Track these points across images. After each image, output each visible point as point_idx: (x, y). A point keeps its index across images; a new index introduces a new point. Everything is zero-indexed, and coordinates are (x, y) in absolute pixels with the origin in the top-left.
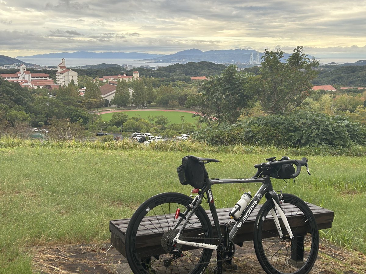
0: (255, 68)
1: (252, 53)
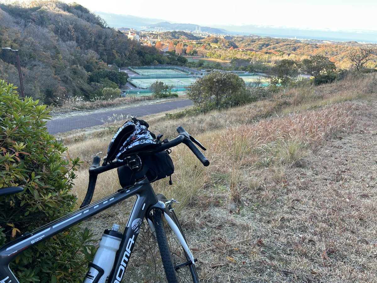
1: (196, 26)
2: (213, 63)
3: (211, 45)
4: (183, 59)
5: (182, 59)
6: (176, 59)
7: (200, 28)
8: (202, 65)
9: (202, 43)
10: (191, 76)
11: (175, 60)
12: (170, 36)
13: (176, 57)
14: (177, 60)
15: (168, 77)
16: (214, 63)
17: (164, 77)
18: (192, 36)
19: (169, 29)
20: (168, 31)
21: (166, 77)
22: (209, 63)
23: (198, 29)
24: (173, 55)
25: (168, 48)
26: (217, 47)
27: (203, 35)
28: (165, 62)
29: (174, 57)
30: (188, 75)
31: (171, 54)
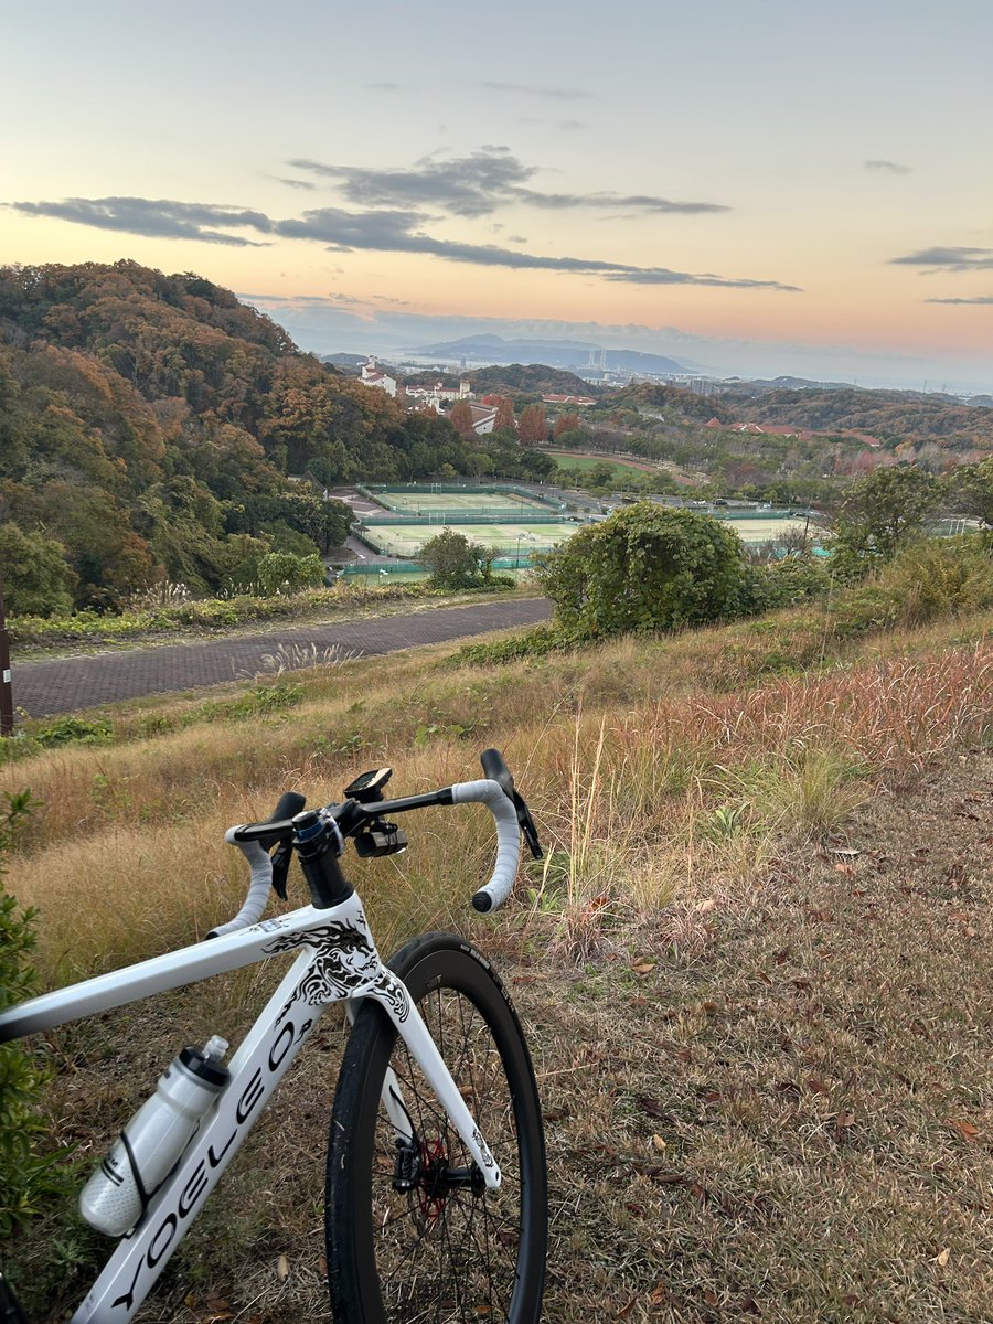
3: (640, 413)
4: (541, 460)
5: (538, 459)
6: (519, 460)
7: (603, 357)
8: (608, 482)
10: (566, 517)
11: (515, 464)
12: (498, 382)
13: (518, 452)
14: (521, 464)
15: (487, 519)
17: (473, 519)
18: (578, 380)
19: (498, 360)
22: (631, 473)
23: (597, 359)
24: (508, 446)
25: (493, 422)
26: (660, 418)
27: (612, 379)
28: (478, 468)
29: (512, 453)
30: (557, 514)
31: (501, 442)
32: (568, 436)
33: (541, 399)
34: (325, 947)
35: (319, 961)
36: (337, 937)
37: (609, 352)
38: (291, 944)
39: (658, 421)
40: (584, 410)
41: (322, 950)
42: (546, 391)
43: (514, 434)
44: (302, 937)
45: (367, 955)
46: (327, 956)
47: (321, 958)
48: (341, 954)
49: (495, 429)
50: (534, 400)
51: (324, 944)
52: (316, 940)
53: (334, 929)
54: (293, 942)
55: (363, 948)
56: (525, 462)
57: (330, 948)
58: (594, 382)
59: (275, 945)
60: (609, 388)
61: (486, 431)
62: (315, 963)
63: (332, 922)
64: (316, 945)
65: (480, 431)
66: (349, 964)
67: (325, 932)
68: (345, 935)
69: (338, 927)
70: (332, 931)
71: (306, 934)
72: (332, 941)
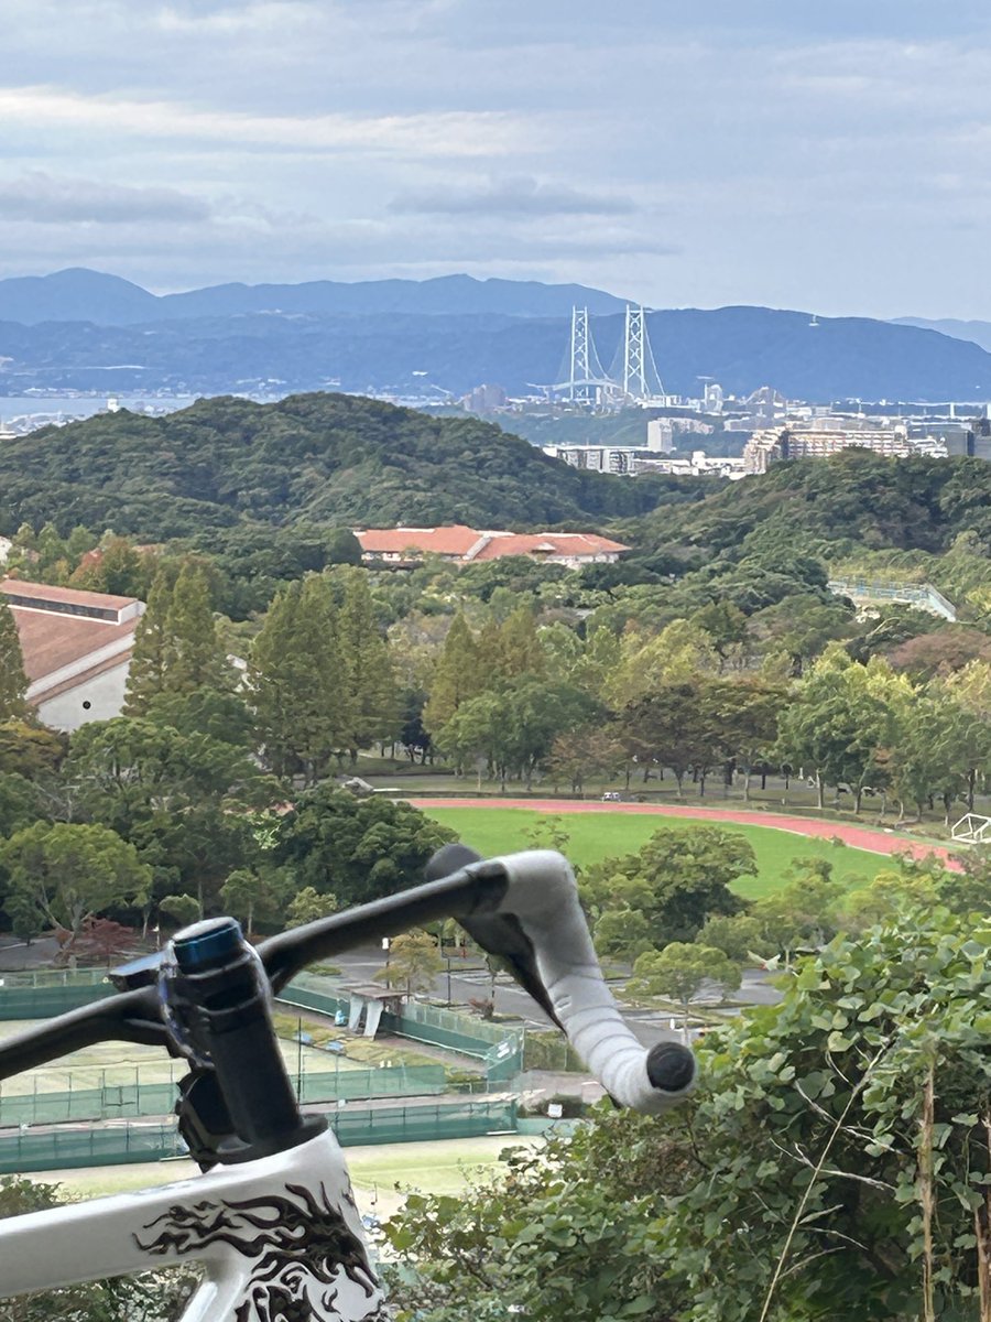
0: (854, 466)
1: (579, 316)
2: (893, 872)
3: (838, 588)
4: (373, 835)
5: (364, 824)
6: (266, 841)
7: (635, 346)
8: (714, 920)
9: (691, 567)
10: (528, 1097)
11: (254, 860)
12: (136, 487)
13: (260, 803)
14: (278, 857)
15: (128, 1135)
16: (913, 870)
17: (56, 1143)
18: (523, 457)
19: (123, 384)
20: (113, 406)
21: (92, 1140)
22: (825, 870)
23: (607, 356)
24: (209, 781)
25: (123, 672)
26: (935, 605)
27: (685, 444)
28: (69, 892)
29: (230, 811)
30: (479, 1087)
31: (168, 763)
32: (501, 719)
33: (349, 552)
34: (270, 1257)
35: (258, 1294)
36: (299, 1233)
37: (659, 322)
38: (194, 1238)
39: (926, 622)
40: (562, 590)
41: (264, 1264)
42: (368, 511)
43: (232, 723)
44: (221, 1221)
45: (369, 1294)
46: (276, 1282)
47: (263, 1286)
48: (308, 1279)
49: (138, 704)
50: (315, 559)
51: (268, 1248)
52: (249, 1234)
53: (292, 1208)
54: (201, 1230)
55: (357, 1270)
56: (293, 849)
57: (283, 1261)
58: (602, 459)
59: (160, 1229)
60: (672, 483)
61: (91, 717)
62: (249, 1296)
63: (288, 1187)
64: (249, 1249)
65: (63, 716)
66: (329, 1309)
67: (270, 1214)
68: (318, 1229)
69: (301, 1204)
70: (289, 1215)
71: (230, 1214)
72: (286, 1243)
